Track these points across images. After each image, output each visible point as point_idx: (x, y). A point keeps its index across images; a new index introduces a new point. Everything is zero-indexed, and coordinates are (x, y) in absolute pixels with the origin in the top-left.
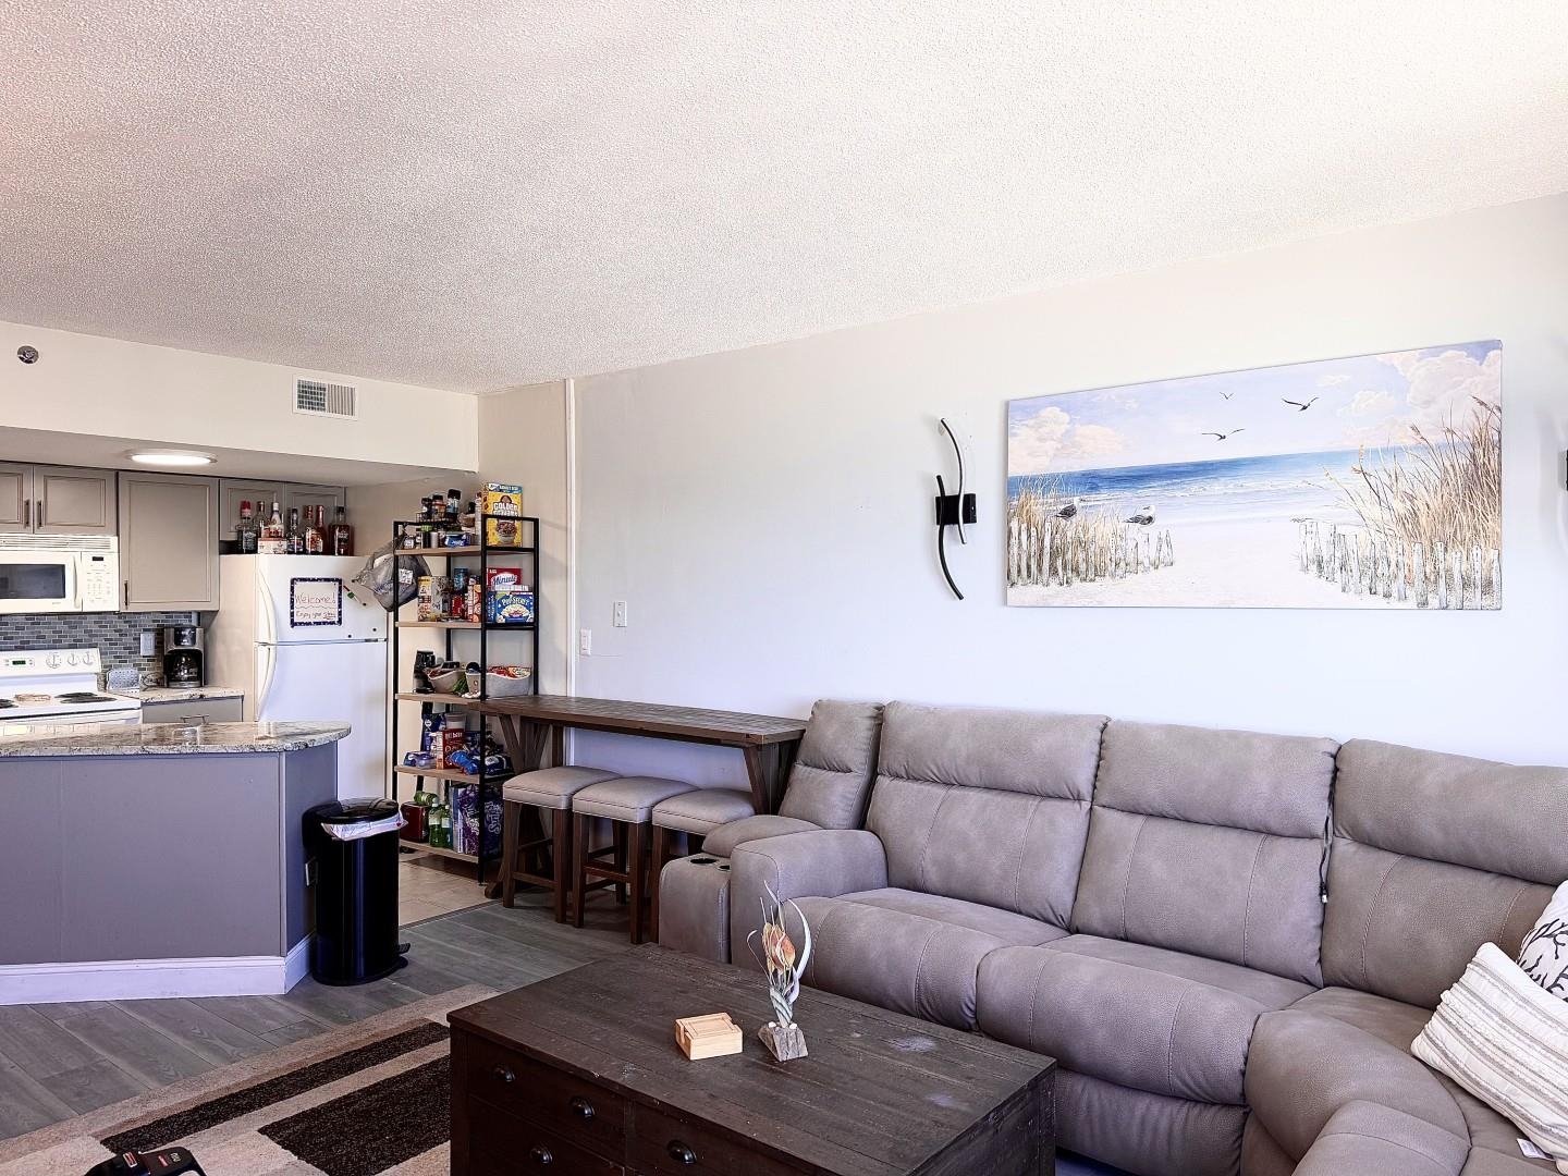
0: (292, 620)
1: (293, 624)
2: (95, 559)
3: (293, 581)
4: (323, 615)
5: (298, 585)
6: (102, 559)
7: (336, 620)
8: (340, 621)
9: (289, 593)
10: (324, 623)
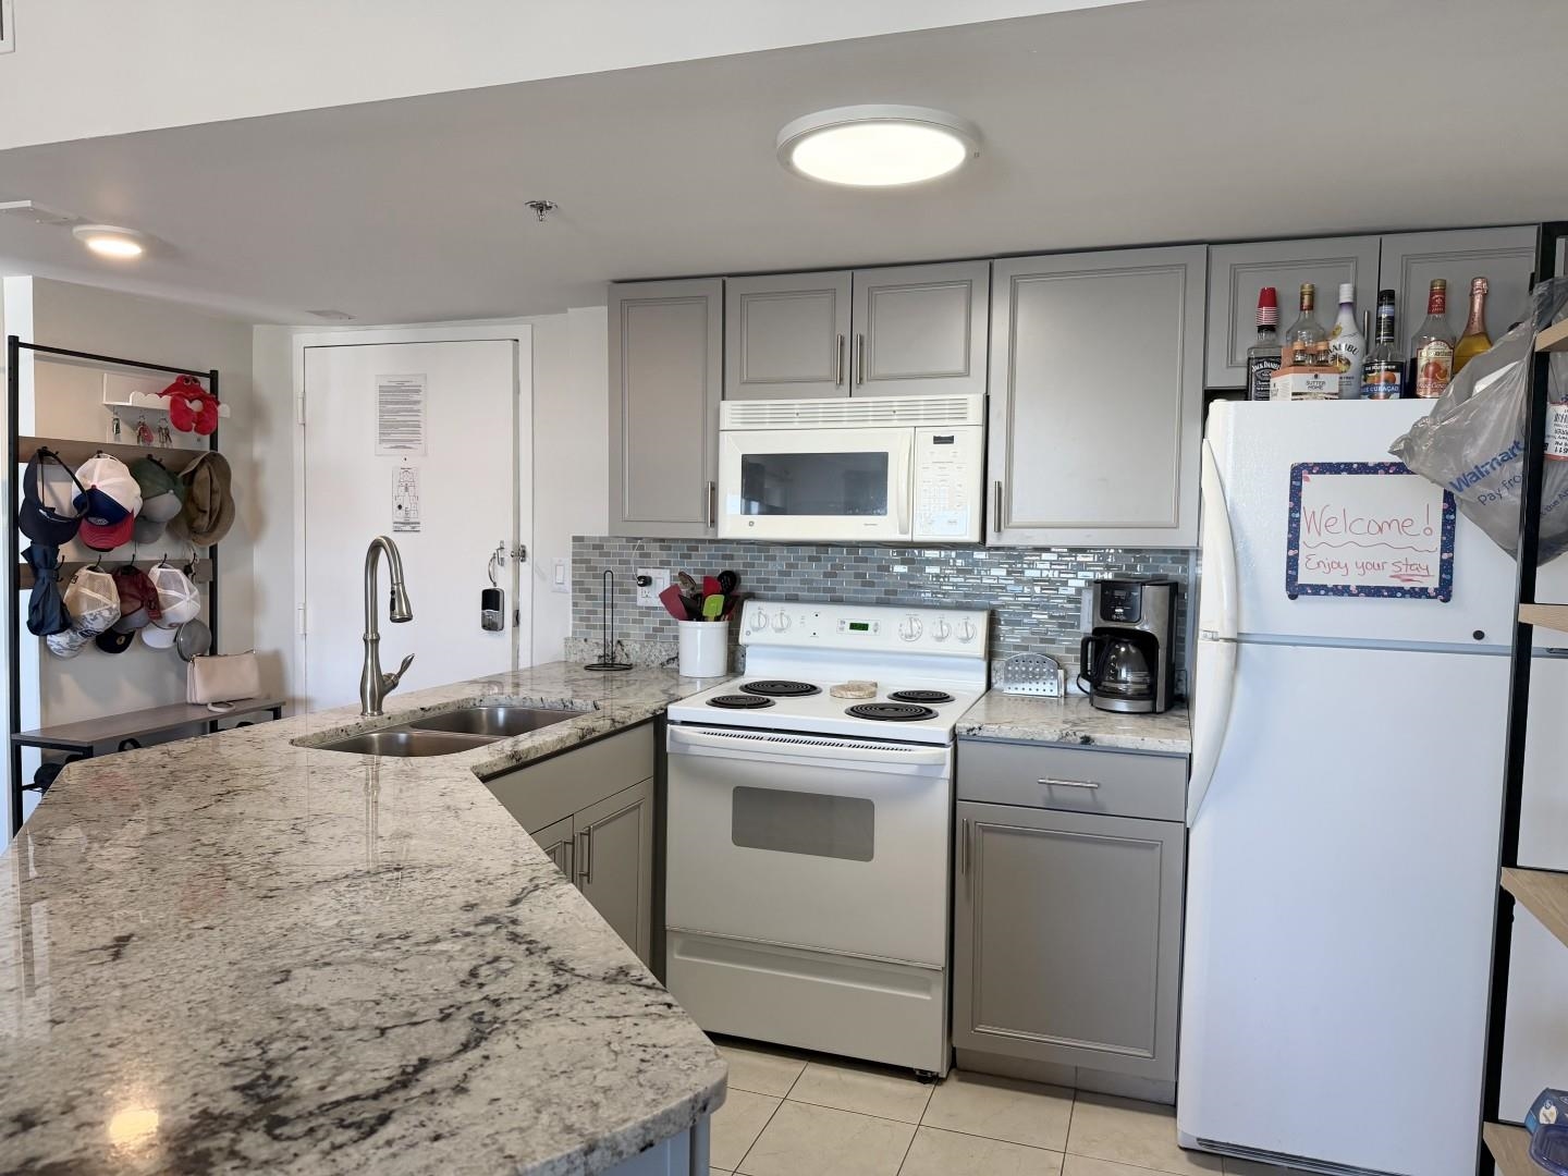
0: (1291, 580)
1: (1295, 590)
2: (938, 440)
3: (1298, 473)
4: (1390, 570)
5: (1313, 485)
6: (950, 440)
7: (1432, 583)
8: (1445, 591)
9: (1287, 504)
10: (1392, 592)
